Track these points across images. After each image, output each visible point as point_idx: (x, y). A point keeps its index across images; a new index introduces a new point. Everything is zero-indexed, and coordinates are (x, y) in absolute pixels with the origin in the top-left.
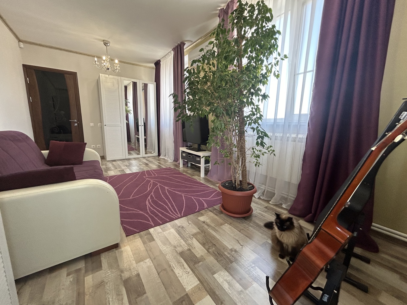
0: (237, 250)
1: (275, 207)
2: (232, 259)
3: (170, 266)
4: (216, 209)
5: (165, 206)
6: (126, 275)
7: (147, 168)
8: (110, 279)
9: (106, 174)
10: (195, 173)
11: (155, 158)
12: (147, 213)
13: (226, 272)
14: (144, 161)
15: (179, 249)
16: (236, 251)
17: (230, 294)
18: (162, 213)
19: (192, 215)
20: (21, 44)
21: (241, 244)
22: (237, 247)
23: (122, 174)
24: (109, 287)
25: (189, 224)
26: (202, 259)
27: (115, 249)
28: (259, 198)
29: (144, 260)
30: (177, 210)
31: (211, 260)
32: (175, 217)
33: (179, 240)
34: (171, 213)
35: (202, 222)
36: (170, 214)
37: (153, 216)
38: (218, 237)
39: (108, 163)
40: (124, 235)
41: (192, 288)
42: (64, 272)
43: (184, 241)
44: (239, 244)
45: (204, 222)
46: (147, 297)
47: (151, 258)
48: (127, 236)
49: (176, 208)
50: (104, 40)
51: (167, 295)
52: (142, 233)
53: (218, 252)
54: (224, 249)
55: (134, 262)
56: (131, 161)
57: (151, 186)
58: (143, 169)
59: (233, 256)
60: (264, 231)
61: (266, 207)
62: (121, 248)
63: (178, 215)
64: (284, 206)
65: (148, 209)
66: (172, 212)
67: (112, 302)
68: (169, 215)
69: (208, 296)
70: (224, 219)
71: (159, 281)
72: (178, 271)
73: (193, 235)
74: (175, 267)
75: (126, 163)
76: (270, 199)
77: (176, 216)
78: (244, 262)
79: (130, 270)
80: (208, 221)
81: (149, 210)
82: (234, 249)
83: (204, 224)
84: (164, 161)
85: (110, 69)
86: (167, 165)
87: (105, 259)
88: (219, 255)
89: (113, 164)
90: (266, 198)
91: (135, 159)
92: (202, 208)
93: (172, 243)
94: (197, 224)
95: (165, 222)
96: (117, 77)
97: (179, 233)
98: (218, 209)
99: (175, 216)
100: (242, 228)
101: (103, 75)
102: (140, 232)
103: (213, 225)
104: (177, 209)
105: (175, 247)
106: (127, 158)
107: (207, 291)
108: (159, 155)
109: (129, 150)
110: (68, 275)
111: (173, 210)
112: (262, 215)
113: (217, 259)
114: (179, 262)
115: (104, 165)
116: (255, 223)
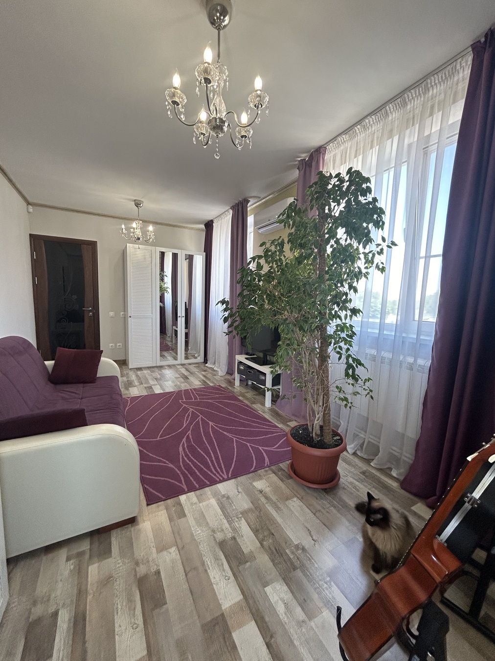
0: (306, 547)
1: (378, 474)
2: (297, 563)
3: (203, 564)
4: (282, 469)
5: (206, 457)
6: (142, 570)
7: (186, 386)
8: (120, 574)
9: (127, 392)
10: (257, 397)
11: (198, 367)
12: (179, 468)
13: (285, 584)
14: (183, 371)
15: (219, 536)
16: (303, 549)
17: (286, 623)
18: (200, 470)
19: (244, 476)
20: (30, 207)
21: (314, 538)
22: (307, 542)
23: (150, 394)
24: (119, 585)
25: (237, 493)
26: (251, 557)
27: (130, 525)
28: (355, 454)
29: (167, 549)
30: (223, 467)
31: (264, 560)
32: (218, 478)
33: (221, 520)
34: (213, 470)
35: (257, 491)
36: (212, 472)
37: (187, 472)
38: (279, 520)
39: (130, 373)
40: (144, 502)
41: (231, 606)
42: (63, 553)
43: (228, 522)
44: (310, 537)
45: (261, 492)
46: (167, 610)
47: (178, 547)
48: (148, 505)
49: (221, 461)
50: (135, 200)
51: (194, 612)
52: (169, 501)
53: (277, 548)
54: (286, 543)
55: (154, 550)
56: (164, 371)
57: (189, 419)
58: (179, 387)
59: (298, 558)
60: (354, 518)
61: (364, 473)
62: (138, 525)
63: (223, 475)
64: (394, 473)
65: (181, 460)
66: (215, 468)
67: (121, 611)
68: (211, 474)
69: (253, 623)
70: (293, 488)
71: (186, 586)
72: (214, 574)
73: (242, 513)
74: (210, 566)
75: (157, 374)
76: (371, 457)
77: (220, 478)
78: (315, 571)
79: (148, 562)
80: (268, 490)
81: (182, 463)
82: (302, 545)
83: (261, 495)
84: (211, 373)
85: (141, 239)
86: (217, 380)
87: (116, 540)
88: (278, 553)
89: (137, 376)
90: (366, 455)
91: (169, 366)
92: (261, 466)
93: (211, 525)
94: (250, 493)
95: (203, 486)
96: (150, 248)
97: (222, 508)
98: (286, 470)
99: (218, 476)
100: (319, 508)
101: (131, 245)
102: (167, 499)
103: (274, 498)
104: (222, 464)
105: (213, 531)
106: (158, 365)
107: (252, 614)
108: (206, 361)
109: (162, 349)
110: (68, 559)
111: (217, 466)
112: (355, 487)
113: (273, 561)
114: (217, 559)
115: (125, 376)
116: (341, 500)
